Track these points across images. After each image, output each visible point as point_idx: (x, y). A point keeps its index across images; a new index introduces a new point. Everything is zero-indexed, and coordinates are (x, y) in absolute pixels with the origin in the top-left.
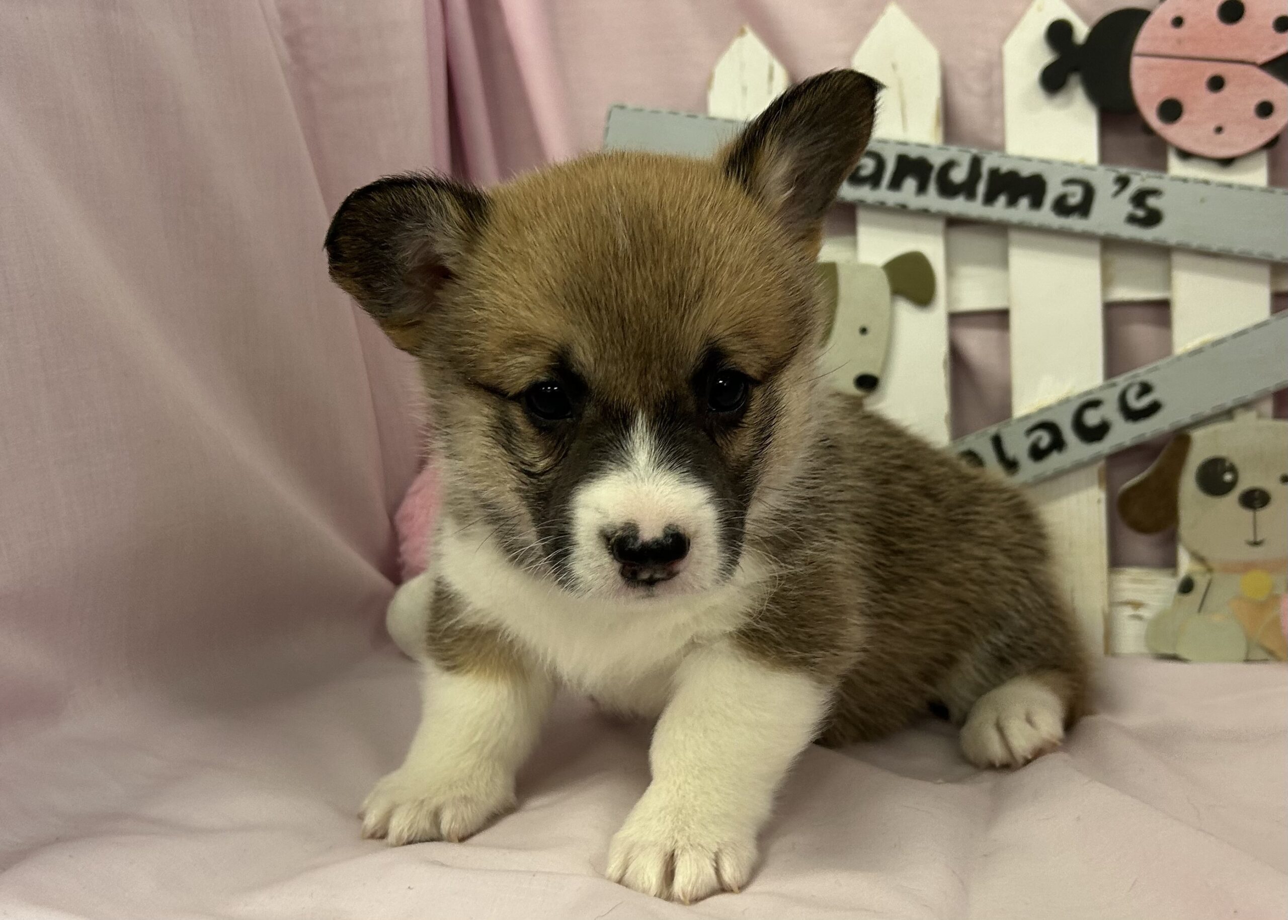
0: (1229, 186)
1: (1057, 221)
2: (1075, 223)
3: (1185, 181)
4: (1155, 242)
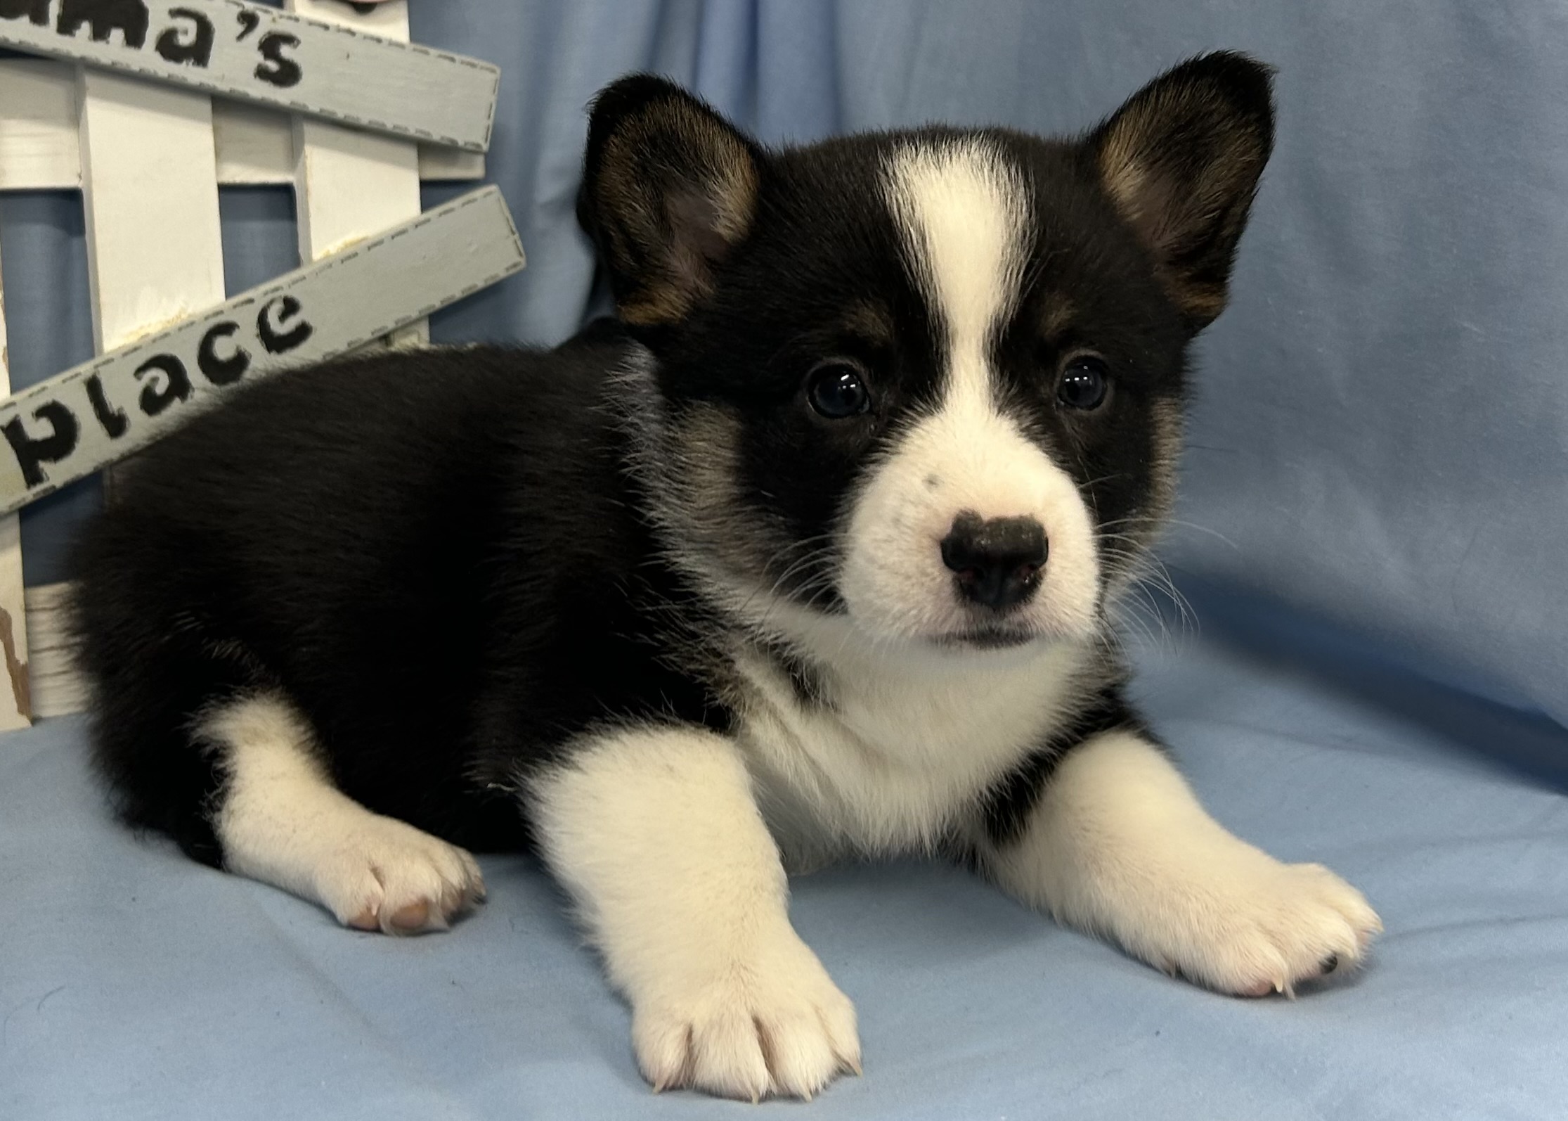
0: (379, 40)
1: (164, 68)
2: (187, 72)
3: (326, 27)
4: (292, 107)
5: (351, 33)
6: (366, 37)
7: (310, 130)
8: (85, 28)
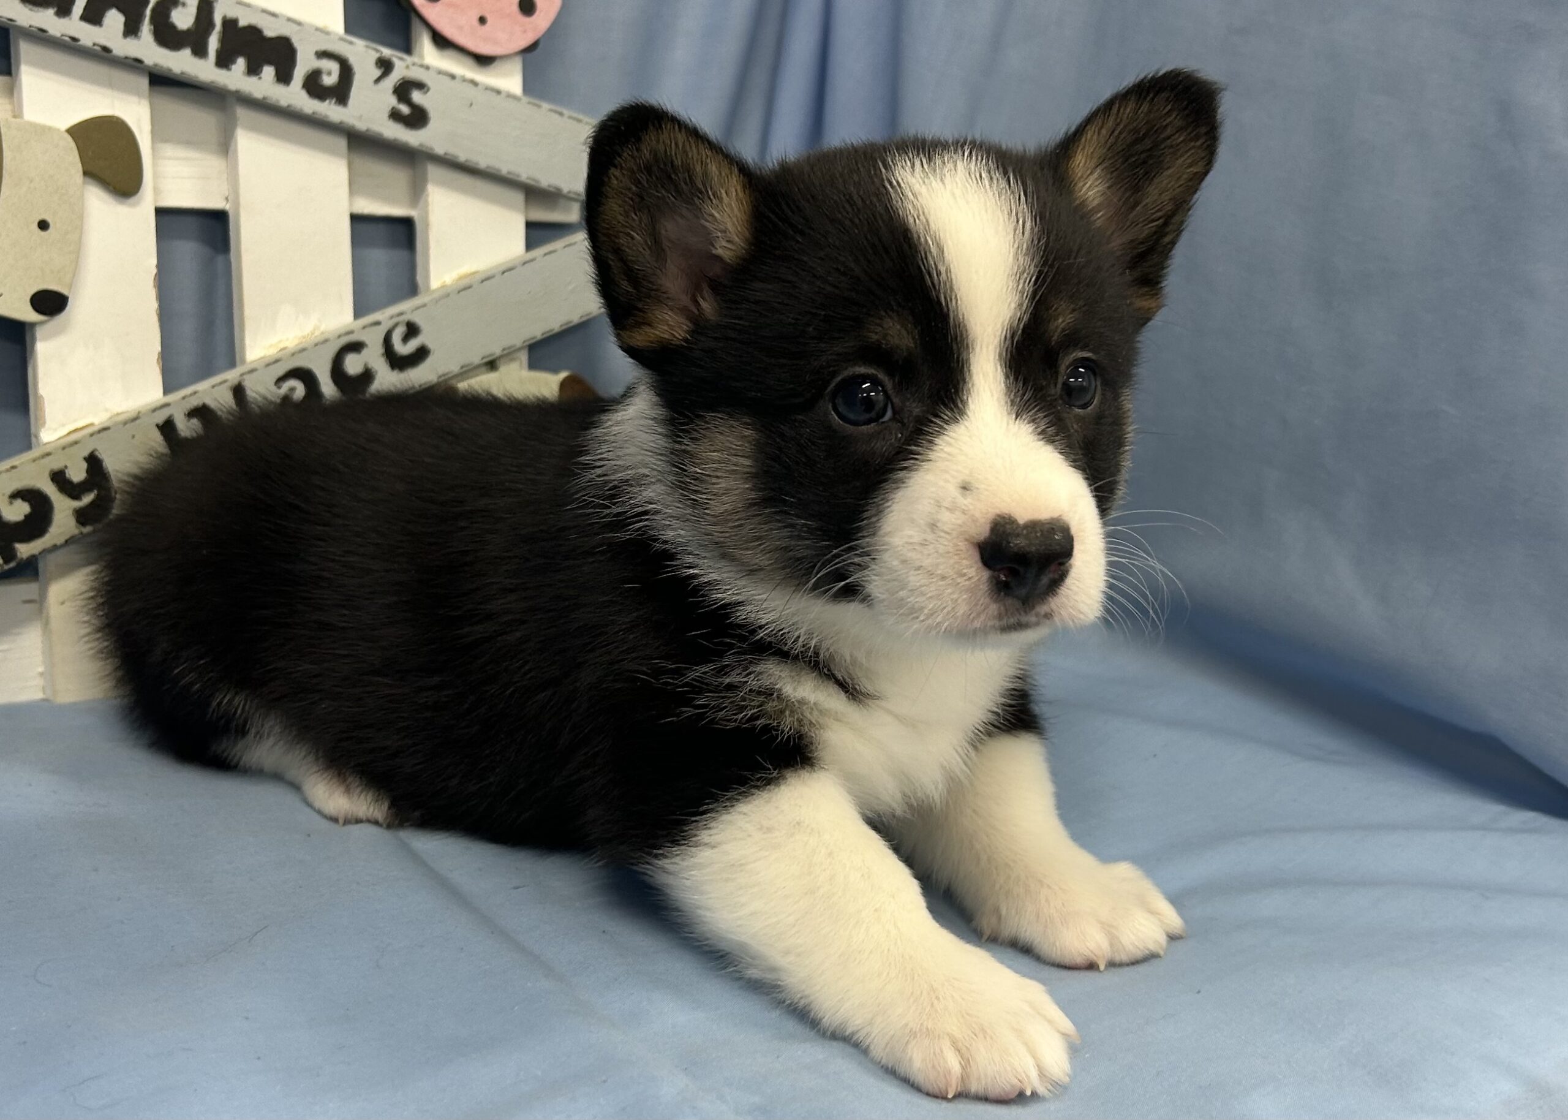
0: (498, 92)
1: (309, 105)
2: (329, 110)
3: (453, 77)
4: (420, 148)
5: (474, 83)
6: (488, 89)
7: (433, 171)
8: (241, 63)
